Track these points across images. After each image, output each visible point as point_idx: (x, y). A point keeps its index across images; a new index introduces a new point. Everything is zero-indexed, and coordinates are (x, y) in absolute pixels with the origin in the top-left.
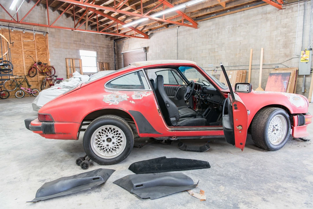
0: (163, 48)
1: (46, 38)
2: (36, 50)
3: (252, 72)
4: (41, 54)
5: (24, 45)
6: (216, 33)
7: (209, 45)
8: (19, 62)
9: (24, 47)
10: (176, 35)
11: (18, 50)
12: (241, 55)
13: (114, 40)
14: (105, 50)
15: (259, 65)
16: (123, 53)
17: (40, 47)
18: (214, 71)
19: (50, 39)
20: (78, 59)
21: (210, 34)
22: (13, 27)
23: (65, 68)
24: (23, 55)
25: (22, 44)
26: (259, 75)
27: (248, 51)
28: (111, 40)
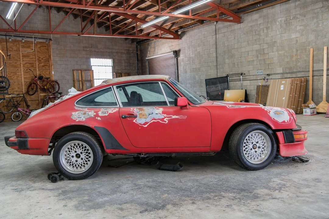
0: (198, 51)
1: (49, 46)
2: (37, 62)
3: (315, 80)
4: (43, 66)
5: (23, 56)
6: (265, 29)
7: (256, 45)
8: (17, 77)
9: (23, 59)
10: (214, 33)
11: (16, 63)
12: (299, 57)
13: (136, 43)
14: (124, 57)
15: (323, 70)
16: (148, 60)
17: (42, 57)
18: (264, 79)
19: (53, 46)
20: (89, 69)
21: (257, 30)
22: (11, 36)
23: (72, 82)
24: (22, 68)
25: (21, 55)
26: (323, 84)
27: (307, 52)
28: (132, 43)
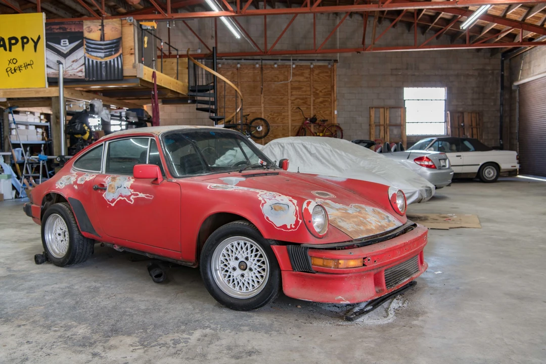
1: (332, 70)
2: (312, 96)
4: (321, 102)
5: (292, 89)
8: (283, 119)
9: (291, 92)
11: (282, 98)
13: (502, 55)
14: (473, 82)
16: (518, 86)
17: (320, 89)
19: (339, 71)
20: (400, 106)
22: (278, 60)
23: (368, 127)
24: (290, 106)
25: (289, 87)
